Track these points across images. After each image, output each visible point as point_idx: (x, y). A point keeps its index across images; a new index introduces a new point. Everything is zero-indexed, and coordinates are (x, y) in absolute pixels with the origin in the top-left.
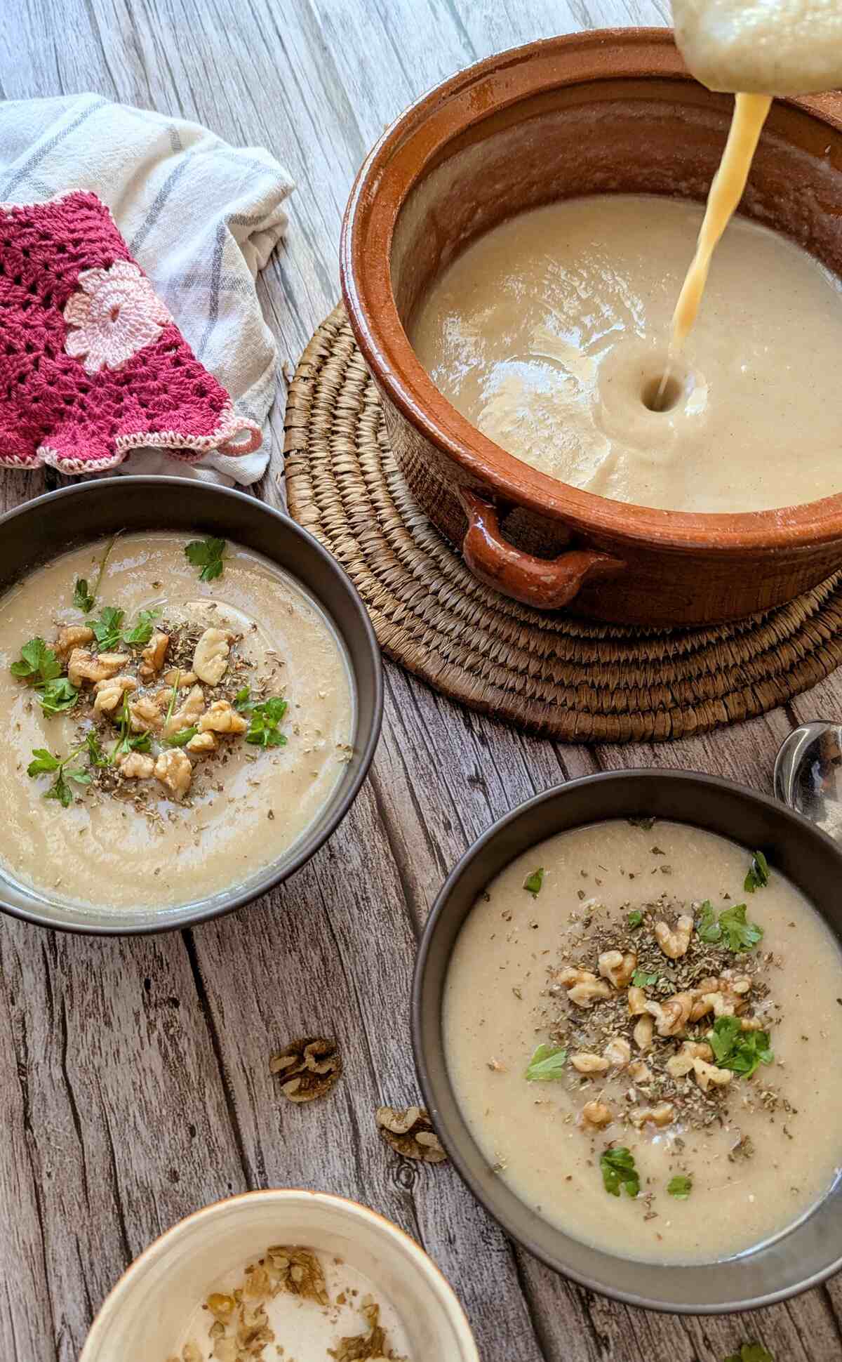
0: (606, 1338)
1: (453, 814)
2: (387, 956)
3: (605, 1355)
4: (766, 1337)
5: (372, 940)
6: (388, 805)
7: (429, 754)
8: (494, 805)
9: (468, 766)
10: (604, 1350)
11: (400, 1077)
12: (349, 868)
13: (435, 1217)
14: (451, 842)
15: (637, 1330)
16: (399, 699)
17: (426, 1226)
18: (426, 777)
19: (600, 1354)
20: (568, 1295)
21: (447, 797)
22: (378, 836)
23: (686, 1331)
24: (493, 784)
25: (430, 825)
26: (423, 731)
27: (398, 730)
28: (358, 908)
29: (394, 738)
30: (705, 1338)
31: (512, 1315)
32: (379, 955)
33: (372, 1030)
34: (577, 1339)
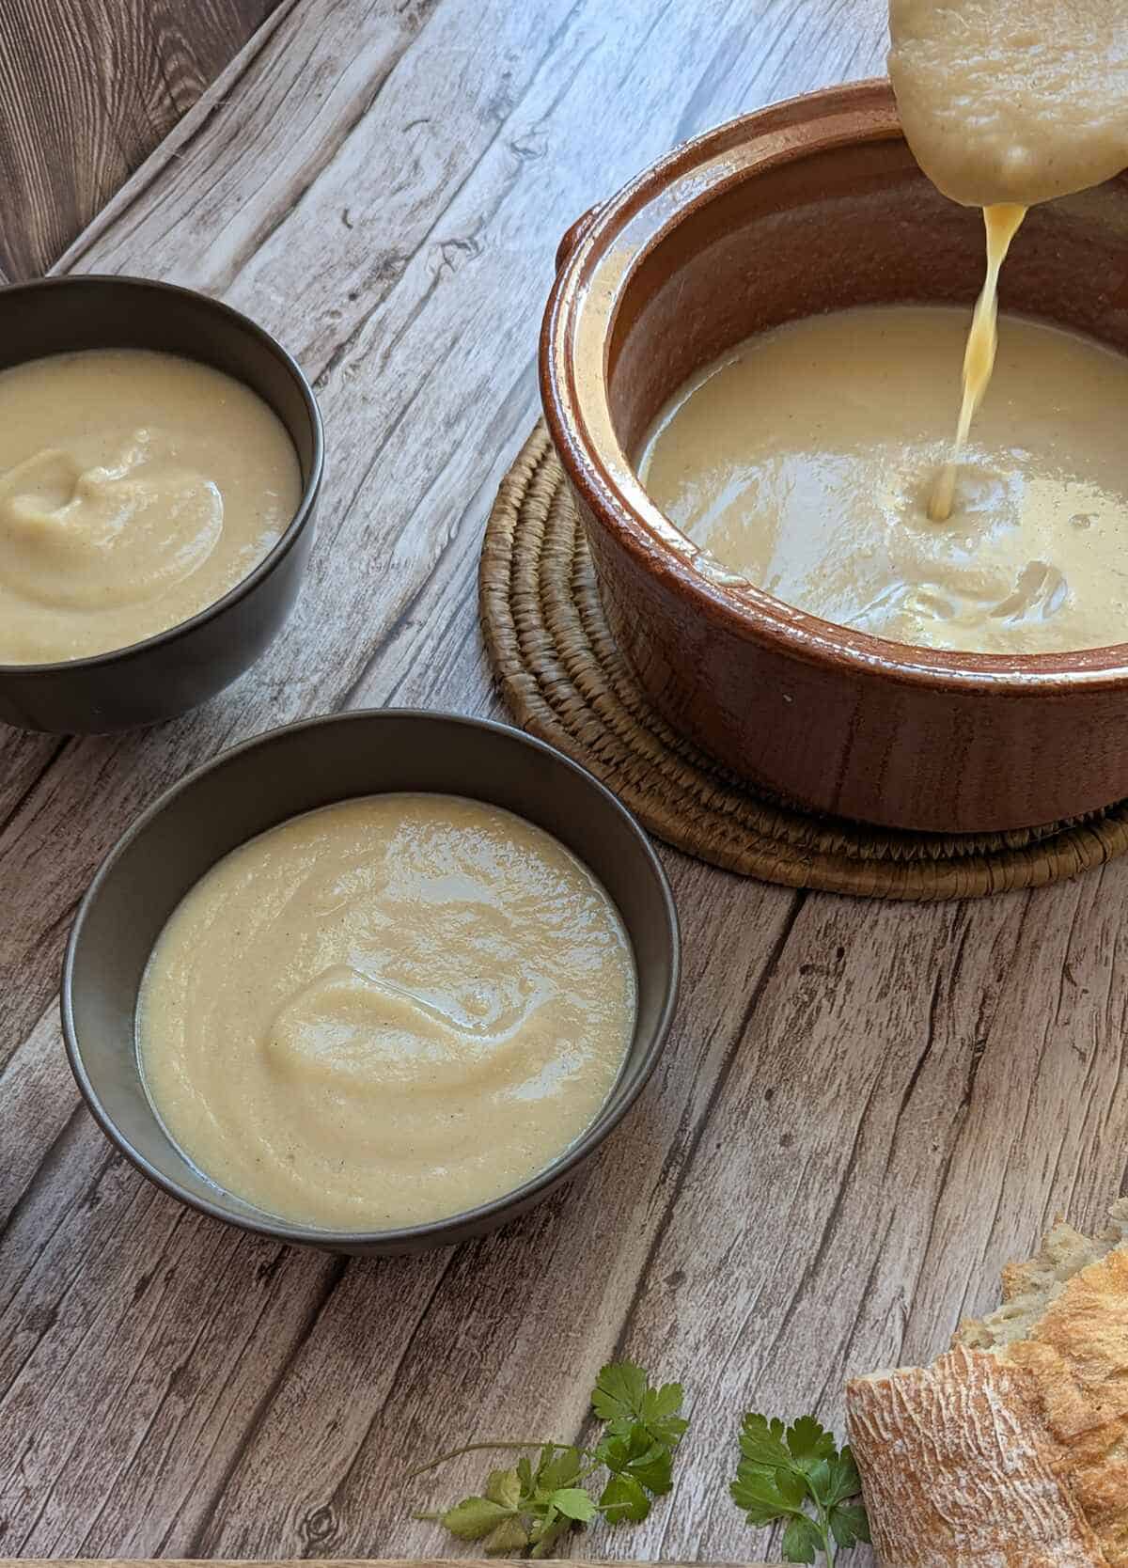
0: (99, 1199)
3: (84, 1210)
4: (221, 1316)
10: (87, 1206)
15: (128, 1216)
16: (458, 620)
19: (81, 1207)
23: (164, 1251)
27: (431, 643)
29: (420, 649)
30: (172, 1271)
31: (49, 1120)
34: (78, 1179)
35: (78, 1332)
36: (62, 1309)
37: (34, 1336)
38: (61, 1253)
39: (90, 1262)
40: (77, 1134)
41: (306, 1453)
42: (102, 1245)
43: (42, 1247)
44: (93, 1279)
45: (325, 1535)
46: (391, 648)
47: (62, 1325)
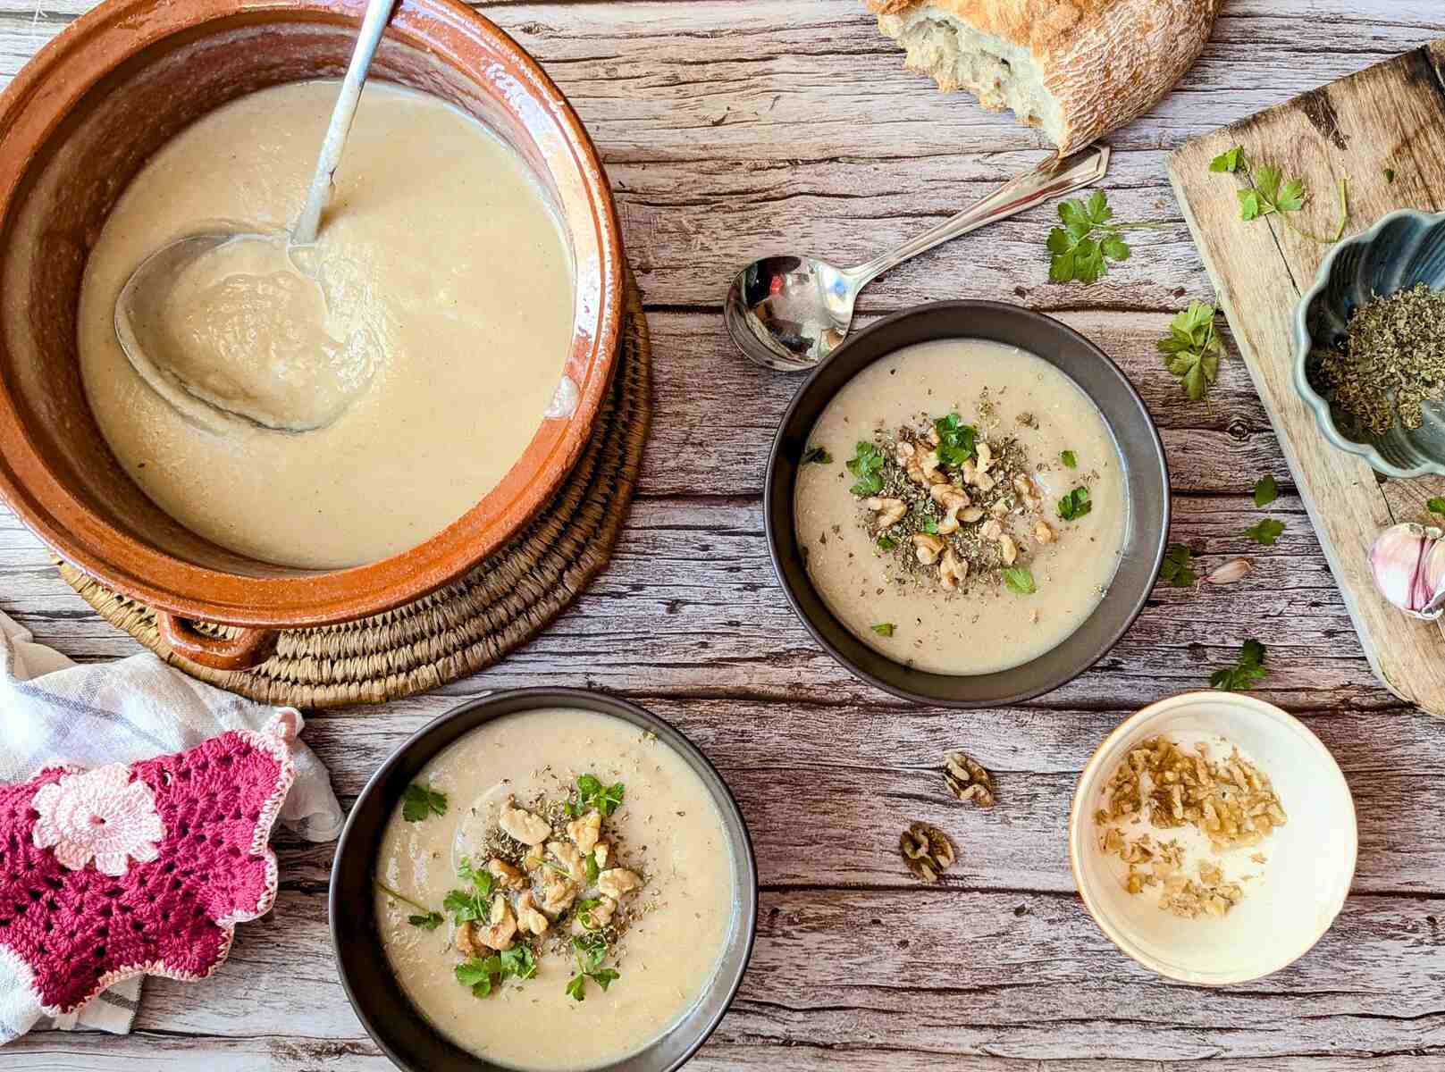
0: (1113, 661)
1: (695, 637)
2: (794, 730)
3: (1123, 666)
5: (778, 739)
6: (669, 689)
7: (636, 639)
8: (699, 598)
9: (658, 609)
10: (1120, 666)
11: (890, 750)
12: (712, 739)
14: (719, 647)
16: (574, 649)
18: (655, 649)
19: (1122, 669)
21: (677, 637)
22: (693, 707)
24: (680, 593)
25: (699, 659)
26: (612, 637)
27: (602, 659)
28: (748, 741)
29: (610, 665)
31: (1077, 723)
32: (791, 737)
33: (846, 761)
34: (1106, 682)
35: (1195, 626)
36: (1186, 644)
37: (1208, 651)
38: (1154, 664)
39: (1152, 644)
40: (1079, 699)
41: (1205, 458)
42: (1139, 642)
43: (1156, 678)
44: (1161, 635)
45: (1243, 426)
46: (619, 687)
47: (1195, 638)
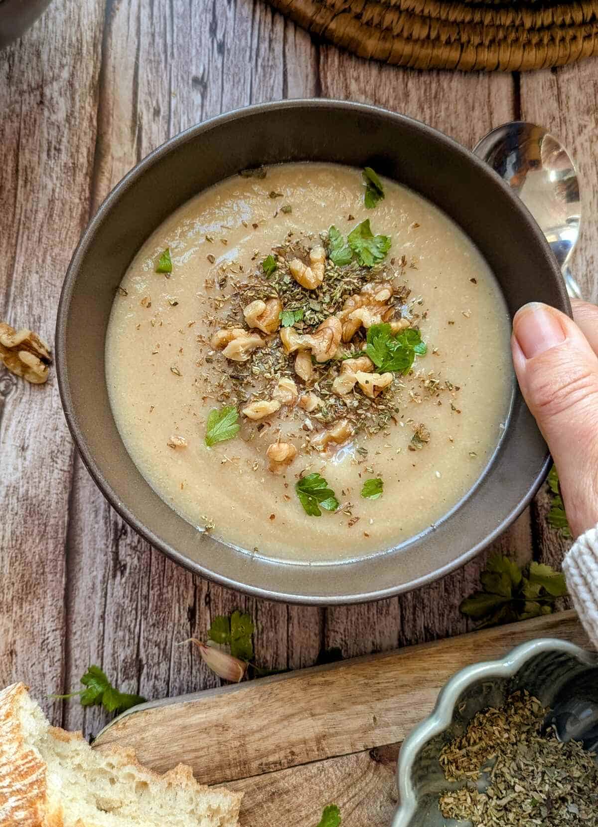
0: (125, 566)
1: (166, 104)
2: (58, 204)
3: (118, 578)
4: (259, 613)
5: (50, 186)
6: (110, 75)
7: (165, 45)
8: (208, 108)
9: (197, 67)
10: (119, 574)
11: (30, 307)
12: (54, 118)
13: (17, 426)
14: (155, 127)
15: (153, 569)
17: (6, 430)
18: (155, 63)
19: (114, 576)
20: (106, 523)
21: (167, 87)
22: (89, 100)
23: (195, 584)
24: (213, 90)
25: (141, 107)
26: (168, 22)
27: (145, 13)
28: (48, 155)
30: (208, 595)
31: (52, 521)
32: (51, 201)
33: (21, 259)
34: (100, 558)
35: (164, 666)
36: (143, 655)
37: (134, 682)
40: (80, 524)
42: (146, 598)
43: (103, 617)
44: (154, 625)
46: (114, 27)
47: (149, 667)
